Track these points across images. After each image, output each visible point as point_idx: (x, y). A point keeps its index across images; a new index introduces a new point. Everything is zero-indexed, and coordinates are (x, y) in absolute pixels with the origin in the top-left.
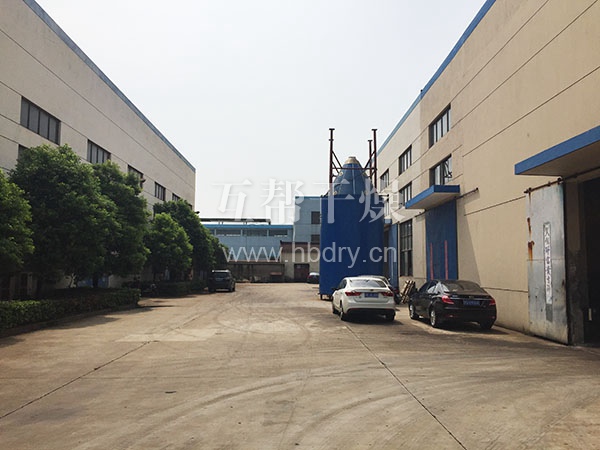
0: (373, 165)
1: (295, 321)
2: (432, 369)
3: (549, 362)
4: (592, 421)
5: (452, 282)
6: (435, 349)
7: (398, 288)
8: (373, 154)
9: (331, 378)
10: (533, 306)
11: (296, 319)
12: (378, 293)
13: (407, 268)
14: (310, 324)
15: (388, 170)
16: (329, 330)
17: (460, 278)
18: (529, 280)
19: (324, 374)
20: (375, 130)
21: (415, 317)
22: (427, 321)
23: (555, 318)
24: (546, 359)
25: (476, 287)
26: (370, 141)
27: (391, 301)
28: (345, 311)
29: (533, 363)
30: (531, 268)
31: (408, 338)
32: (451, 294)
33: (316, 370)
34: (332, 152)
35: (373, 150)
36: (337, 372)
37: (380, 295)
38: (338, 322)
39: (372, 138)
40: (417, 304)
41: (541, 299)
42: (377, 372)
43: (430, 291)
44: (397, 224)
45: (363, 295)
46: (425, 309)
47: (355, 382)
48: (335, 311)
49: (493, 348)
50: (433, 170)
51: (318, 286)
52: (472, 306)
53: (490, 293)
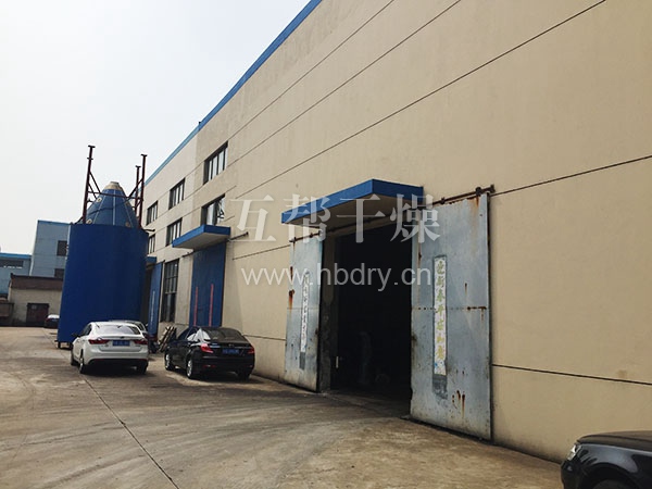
0: (139, 195)
1: (17, 376)
2: (178, 425)
3: (296, 411)
4: (324, 468)
5: (215, 329)
6: (185, 403)
7: (156, 335)
8: (141, 182)
9: (53, 445)
10: (289, 353)
11: (19, 372)
12: (128, 341)
13: (169, 313)
14: (37, 379)
15: (157, 203)
16: (62, 385)
17: (223, 326)
18: (287, 328)
19: (44, 440)
20: (145, 156)
21: (171, 368)
22: (183, 372)
23: (306, 367)
24: (295, 407)
25: (237, 334)
26: (138, 167)
27: (144, 350)
28: (86, 362)
29: (282, 412)
30: (289, 316)
31: (159, 392)
32: (211, 342)
33: (33, 436)
34: (89, 173)
35: (140, 178)
36: (62, 436)
37: (132, 343)
38: (74, 376)
39: (141, 165)
40: (175, 353)
41: (296, 347)
42: (114, 433)
43: (190, 339)
44: (162, 263)
45: (110, 344)
46: (182, 358)
47: (84, 447)
48: (74, 363)
49: (246, 398)
50: (205, 208)
51: (56, 331)
52: (231, 355)
53: (251, 341)
